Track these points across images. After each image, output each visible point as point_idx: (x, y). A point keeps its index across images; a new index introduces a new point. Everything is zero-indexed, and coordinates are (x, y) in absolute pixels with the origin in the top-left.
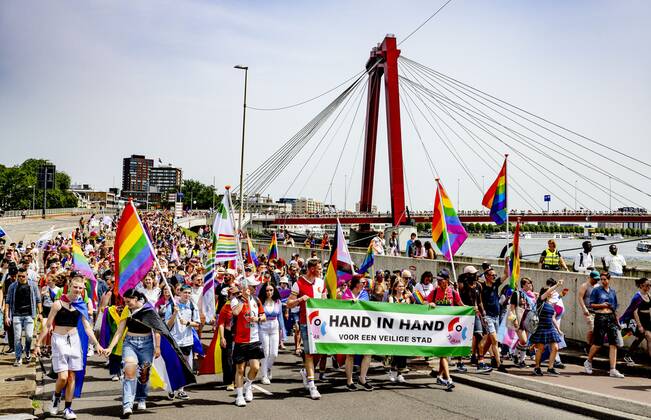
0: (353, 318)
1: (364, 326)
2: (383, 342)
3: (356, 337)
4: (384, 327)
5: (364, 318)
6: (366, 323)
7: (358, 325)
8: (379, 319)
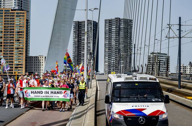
0: (38, 92)
1: (41, 93)
2: (46, 97)
3: (39, 96)
4: (46, 93)
5: (41, 91)
6: (42, 93)
7: (39, 93)
8: (45, 92)
